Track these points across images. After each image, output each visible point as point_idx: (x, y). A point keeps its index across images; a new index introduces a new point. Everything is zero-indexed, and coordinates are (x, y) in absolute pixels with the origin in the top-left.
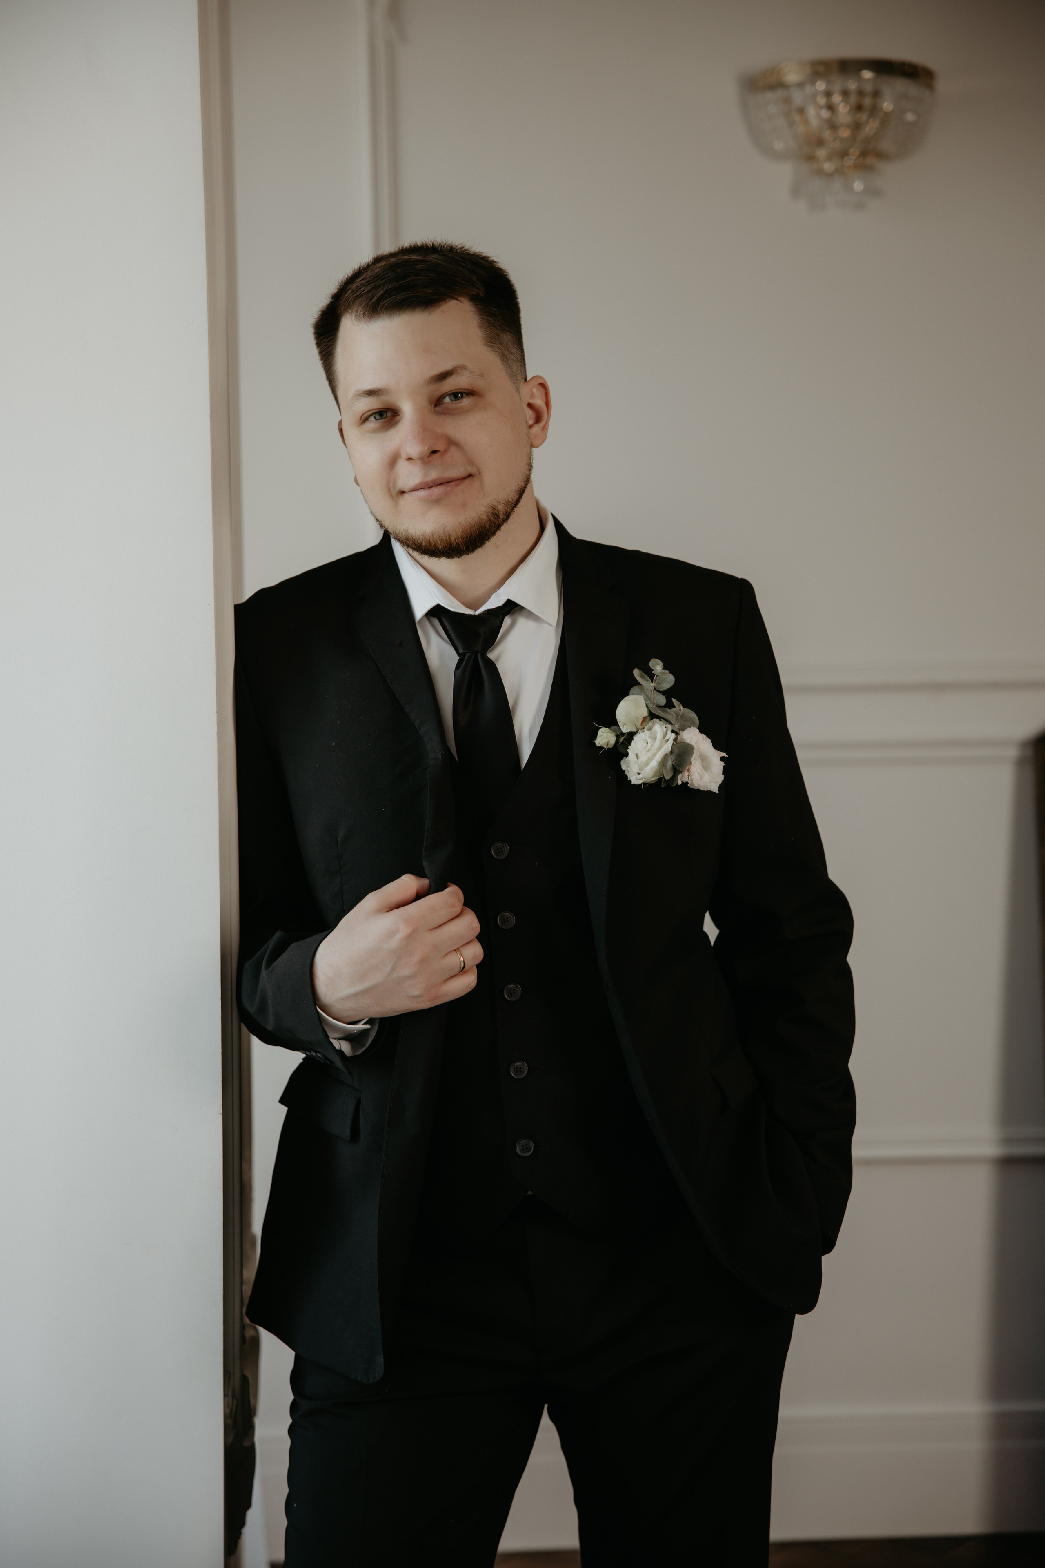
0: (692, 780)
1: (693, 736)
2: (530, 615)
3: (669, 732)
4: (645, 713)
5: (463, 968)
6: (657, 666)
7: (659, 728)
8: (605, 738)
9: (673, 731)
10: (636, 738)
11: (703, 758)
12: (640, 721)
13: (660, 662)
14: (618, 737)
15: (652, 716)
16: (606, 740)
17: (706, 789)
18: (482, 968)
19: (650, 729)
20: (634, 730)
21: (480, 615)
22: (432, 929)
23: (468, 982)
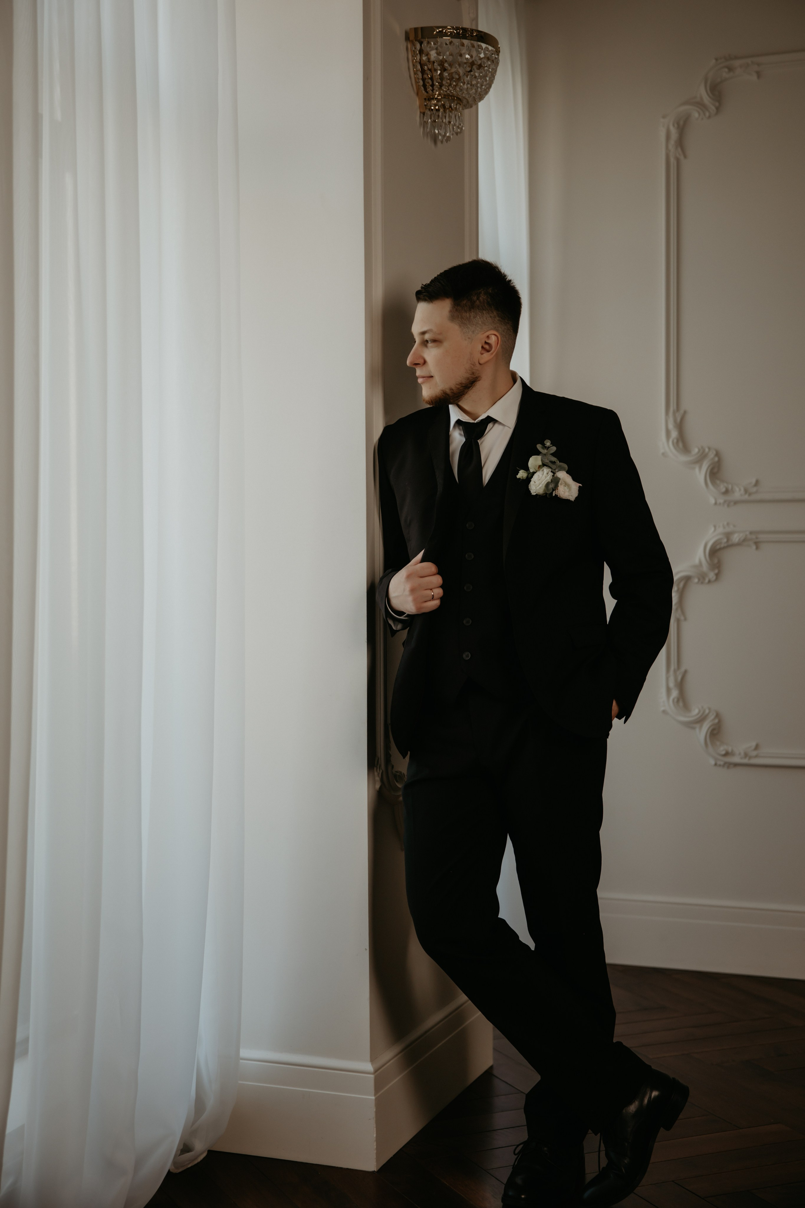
0: (559, 494)
1: (562, 475)
2: (500, 423)
3: (550, 472)
4: (540, 463)
5: (433, 598)
6: (548, 443)
7: (546, 470)
8: (522, 474)
9: (551, 472)
10: (535, 475)
11: (566, 484)
12: (538, 467)
13: (550, 441)
14: (528, 474)
15: (544, 465)
16: (522, 476)
17: (566, 499)
18: (442, 599)
19: (543, 471)
20: (535, 471)
21: (477, 423)
22: (421, 577)
23: (435, 603)
